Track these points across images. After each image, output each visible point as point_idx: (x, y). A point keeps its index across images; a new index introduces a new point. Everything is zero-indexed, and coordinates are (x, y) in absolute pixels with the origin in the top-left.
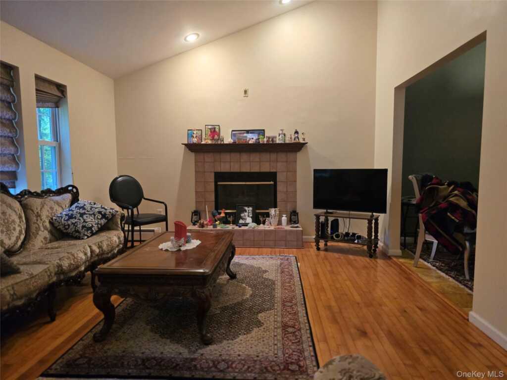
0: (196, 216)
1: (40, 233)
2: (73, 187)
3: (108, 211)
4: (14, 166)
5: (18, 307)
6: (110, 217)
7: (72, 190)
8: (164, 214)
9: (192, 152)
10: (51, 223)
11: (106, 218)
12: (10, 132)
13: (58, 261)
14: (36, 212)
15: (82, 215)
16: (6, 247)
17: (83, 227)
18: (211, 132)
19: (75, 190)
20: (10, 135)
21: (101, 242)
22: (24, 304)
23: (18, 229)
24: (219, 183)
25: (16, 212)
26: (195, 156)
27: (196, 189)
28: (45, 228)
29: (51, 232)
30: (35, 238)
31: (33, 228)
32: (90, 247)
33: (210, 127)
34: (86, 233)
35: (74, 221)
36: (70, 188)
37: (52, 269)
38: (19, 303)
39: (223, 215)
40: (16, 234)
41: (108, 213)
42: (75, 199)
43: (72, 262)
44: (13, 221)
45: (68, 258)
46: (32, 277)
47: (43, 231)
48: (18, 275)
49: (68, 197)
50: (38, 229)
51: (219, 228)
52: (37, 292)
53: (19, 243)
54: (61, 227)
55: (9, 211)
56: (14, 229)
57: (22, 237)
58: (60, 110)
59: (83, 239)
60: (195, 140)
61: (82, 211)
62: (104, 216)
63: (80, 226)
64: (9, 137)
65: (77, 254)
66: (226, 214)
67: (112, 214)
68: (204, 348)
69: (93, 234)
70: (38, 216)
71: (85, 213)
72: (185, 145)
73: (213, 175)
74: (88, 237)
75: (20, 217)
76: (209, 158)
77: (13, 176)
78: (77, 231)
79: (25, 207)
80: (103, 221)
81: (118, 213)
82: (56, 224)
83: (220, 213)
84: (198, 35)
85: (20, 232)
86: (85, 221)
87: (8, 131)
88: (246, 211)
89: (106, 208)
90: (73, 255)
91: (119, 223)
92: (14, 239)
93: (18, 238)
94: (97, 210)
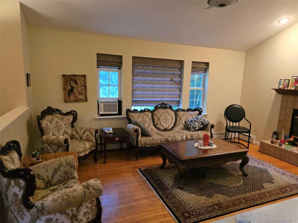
0: (275, 135)
1: (179, 125)
2: (200, 109)
3: (205, 122)
4: (178, 99)
5: (147, 147)
6: (205, 125)
7: (200, 110)
8: (249, 129)
9: (279, 94)
10: (185, 122)
11: (203, 125)
12: (179, 86)
13: (168, 137)
14: (180, 117)
15: (195, 121)
16: (165, 128)
17: (193, 126)
18: (295, 81)
19: (201, 110)
20: (178, 87)
21: (193, 135)
22: (150, 147)
23: (170, 122)
24: (296, 117)
25: (171, 116)
26: (282, 97)
27: (279, 118)
28: (182, 124)
29: (184, 126)
30: (177, 127)
31: (178, 123)
32: (186, 135)
33: (295, 78)
34: (192, 129)
35: (191, 123)
36: (199, 109)
37: (163, 139)
38: (149, 146)
39: (292, 139)
40: (169, 124)
41: (205, 123)
42: (200, 113)
43: (173, 139)
44: (169, 119)
45: (172, 137)
46: (153, 139)
47: (181, 125)
48: (150, 138)
49: (197, 112)
50: (179, 124)
51: (283, 146)
52: (157, 145)
53: (170, 127)
54: (187, 125)
55: (168, 115)
56: (169, 122)
57: (172, 125)
58: (207, 73)
59: (190, 131)
60: (281, 87)
61: (196, 120)
62: (203, 124)
63: (192, 126)
64: (178, 88)
65: (177, 137)
66: (294, 138)
67: (206, 124)
69: (195, 131)
70: (180, 118)
71: (196, 121)
72: (275, 90)
73: (292, 110)
74: (193, 131)
75: (172, 118)
76: (291, 98)
78: (190, 128)
79: (176, 115)
80: (202, 126)
81: (210, 124)
82: (187, 123)
83: (290, 138)
84: (289, 19)
85: (171, 124)
86: (194, 125)
87: (178, 86)
89: (205, 120)
90: (175, 137)
91: (210, 128)
92: (168, 125)
93: (169, 126)
94: (201, 121)
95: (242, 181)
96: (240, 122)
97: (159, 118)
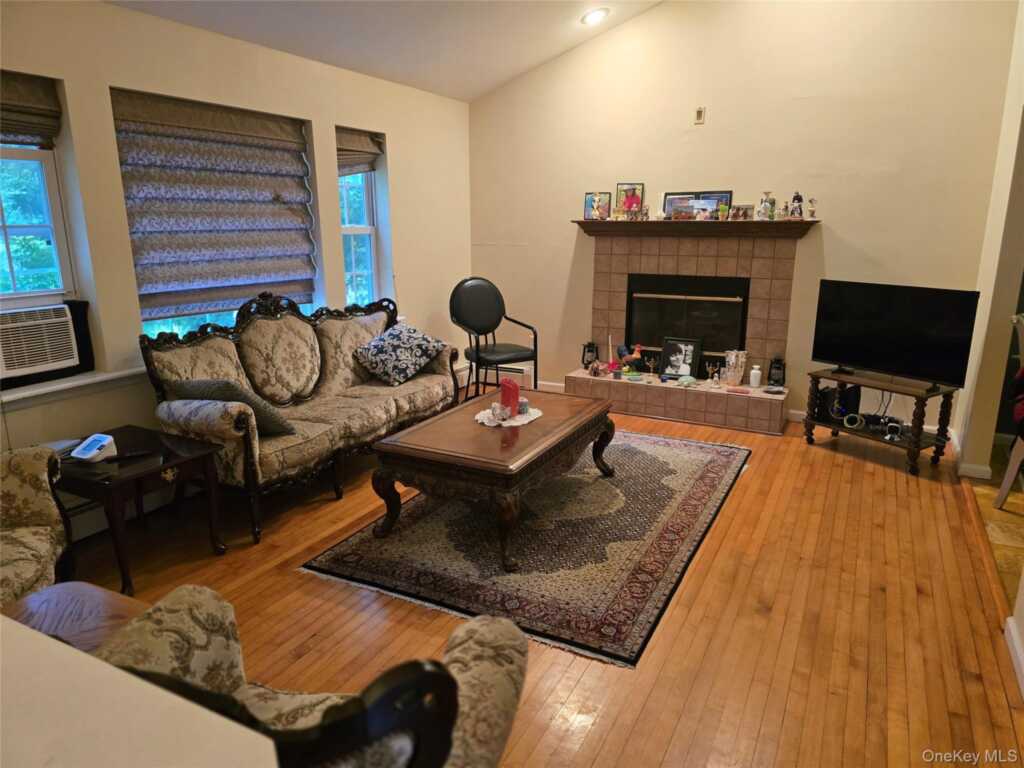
0: (590, 354)
1: (339, 371)
2: (390, 301)
3: (431, 345)
4: (309, 271)
5: (291, 478)
6: (434, 354)
7: (387, 307)
8: (532, 347)
9: (590, 235)
10: (355, 357)
11: (428, 356)
12: (303, 222)
13: (346, 421)
14: (334, 342)
15: (395, 348)
16: (294, 391)
17: (395, 367)
18: (627, 196)
19: (391, 307)
20: (302, 226)
21: (413, 394)
22: (297, 475)
23: (309, 366)
24: (635, 295)
25: (306, 342)
26: (596, 242)
27: (594, 305)
28: (347, 365)
29: (354, 370)
30: (333, 378)
31: (331, 363)
32: (396, 400)
33: (626, 187)
34: (397, 377)
35: (383, 356)
36: (385, 303)
37: (335, 431)
38: (292, 472)
39: (636, 355)
40: (306, 373)
41: (431, 348)
42: (392, 321)
43: (366, 423)
44: (303, 356)
45: (361, 417)
46: (308, 440)
47: (343, 370)
48: (291, 437)
49: (382, 316)
50: (337, 366)
51: (625, 379)
52: (317, 459)
53: (311, 385)
54: (367, 364)
55: (298, 342)
56: (304, 366)
57: (315, 377)
58: (377, 173)
59: (392, 386)
60: (595, 214)
61: (396, 343)
62: (425, 352)
63: (390, 365)
64: (301, 229)
65: (374, 412)
66: (643, 353)
67: (437, 350)
68: (503, 575)
69: (408, 379)
70: (338, 346)
71: (399, 347)
72: (579, 223)
73: (625, 279)
74: (400, 383)
75: (312, 350)
76: (619, 246)
77: (309, 286)
78: (387, 374)
79: (320, 334)
80: (423, 361)
81: (446, 349)
82: (362, 360)
83: (631, 352)
84: (607, 10)
85: (313, 370)
86: (397, 360)
87: (300, 220)
88: (680, 352)
89: (430, 339)
90: (367, 413)
91: (448, 363)
92: (303, 380)
93: (309, 379)
94: (416, 342)
95: (618, 491)
96: (496, 331)
97: (268, 355)
